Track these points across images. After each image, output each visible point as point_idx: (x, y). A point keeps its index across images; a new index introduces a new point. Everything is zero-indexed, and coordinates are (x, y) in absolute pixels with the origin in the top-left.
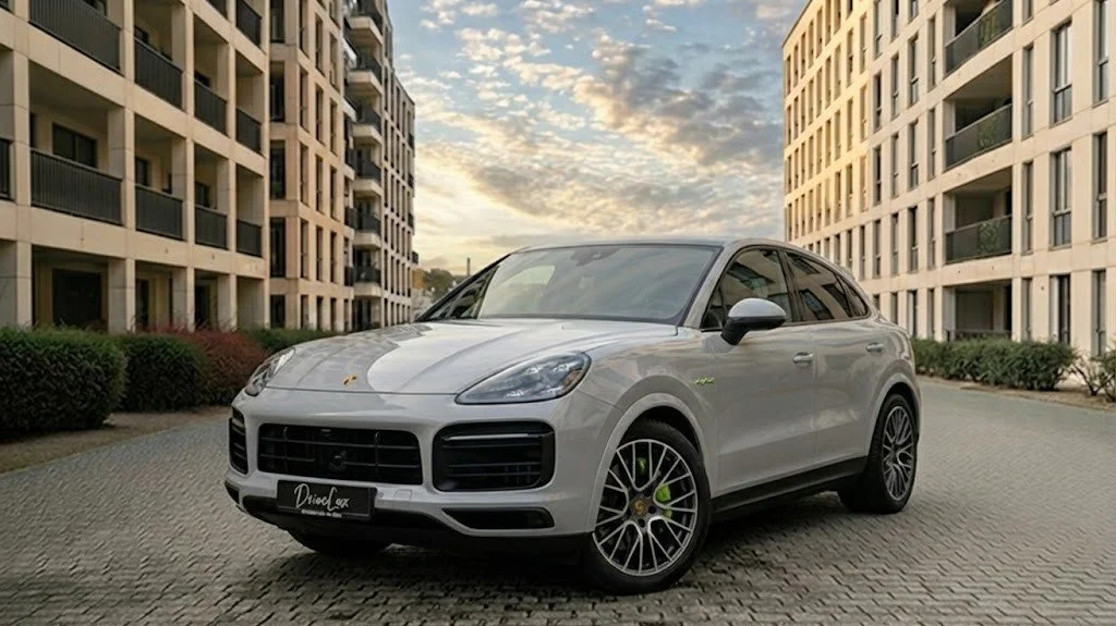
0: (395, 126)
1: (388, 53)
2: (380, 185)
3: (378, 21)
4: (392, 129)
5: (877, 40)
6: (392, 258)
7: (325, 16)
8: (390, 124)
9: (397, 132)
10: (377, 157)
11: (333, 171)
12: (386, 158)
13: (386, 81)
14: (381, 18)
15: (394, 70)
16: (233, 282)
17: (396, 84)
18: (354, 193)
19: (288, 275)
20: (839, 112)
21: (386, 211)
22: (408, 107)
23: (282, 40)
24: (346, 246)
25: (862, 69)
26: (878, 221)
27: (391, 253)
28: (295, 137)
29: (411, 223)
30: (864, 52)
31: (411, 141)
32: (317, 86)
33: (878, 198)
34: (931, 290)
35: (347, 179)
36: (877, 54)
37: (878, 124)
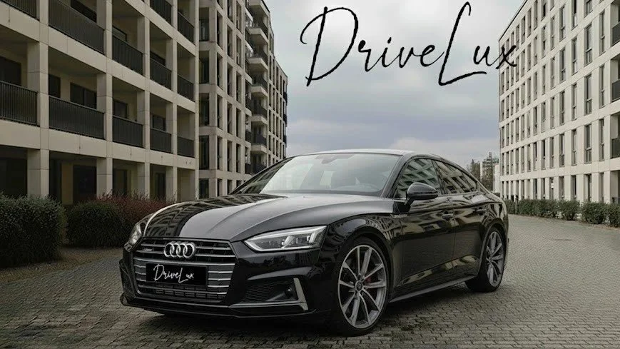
0: (275, 88)
1: (272, 49)
2: (266, 119)
3: (266, 31)
4: (274, 89)
5: (562, 29)
6: (274, 159)
7: (233, 26)
8: (273, 86)
9: (276, 91)
10: (265, 104)
11: (238, 111)
12: (270, 105)
13: (270, 63)
14: (267, 29)
15: (274, 57)
16: (175, 171)
17: (276, 64)
18: (252, 123)
19: (210, 168)
20: (536, 74)
21: (271, 134)
22: (283, 78)
23: (207, 39)
24: (246, 152)
25: (552, 48)
26: (562, 135)
27: (273, 156)
28: (215, 92)
29: (285, 140)
30: (553, 38)
31: (285, 96)
32: (228, 64)
33: (562, 121)
34: (602, 174)
35: (247, 116)
36: (562, 37)
37: (562, 79)
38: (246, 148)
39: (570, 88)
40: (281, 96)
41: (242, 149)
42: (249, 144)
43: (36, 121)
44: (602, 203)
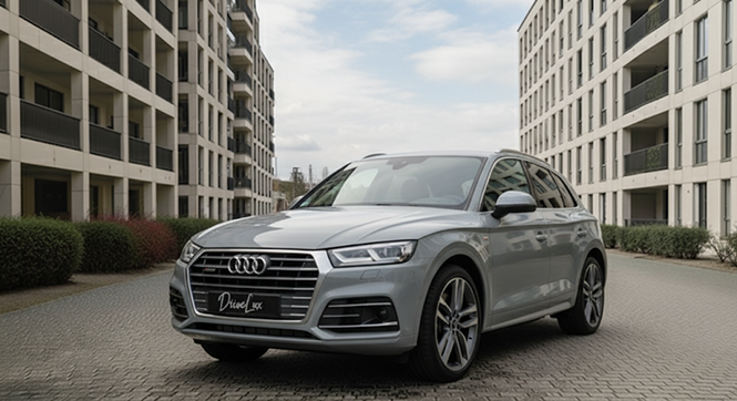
0: (261, 84)
1: (257, 37)
2: (251, 123)
3: (250, 15)
4: (259, 86)
5: (579, 28)
6: (259, 171)
7: (215, 12)
8: (258, 83)
9: (262, 88)
11: (220, 114)
12: (255, 106)
13: (255, 54)
14: (252, 13)
15: (260, 47)
16: (154, 187)
17: (261, 56)
18: (234, 128)
19: (190, 182)
20: (554, 75)
21: (255, 140)
22: (270, 72)
23: (186, 28)
24: (228, 164)
25: (570, 47)
26: (580, 148)
27: (258, 168)
28: (196, 92)
29: (271, 148)
30: (571, 35)
31: (272, 94)
32: (209, 58)
33: (580, 132)
34: (615, 193)
35: (229, 120)
36: (580, 36)
37: (580, 83)
38: (229, 159)
39: (587, 94)
40: (267, 94)
41: (224, 160)
42: (231, 154)
43: (5, 128)
44: (615, 227)
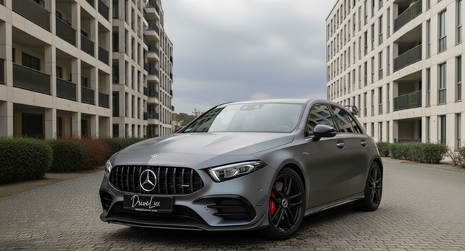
0: (164, 53)
1: (162, 23)
2: (159, 78)
3: (158, 10)
5: (366, 18)
6: (163, 108)
7: (135, 7)
9: (165, 55)
10: (157, 67)
11: (139, 72)
12: (161, 67)
13: (161, 34)
14: (159, 8)
15: (164, 30)
16: (97, 118)
17: (165, 35)
18: (148, 81)
19: (120, 115)
20: (349, 48)
21: (161, 89)
22: (170, 45)
23: (117, 18)
24: (144, 104)
25: (360, 30)
26: (366, 93)
27: (163, 106)
28: (123, 58)
29: (171, 94)
30: (360, 22)
31: (171, 59)
32: (132, 37)
33: (366, 84)
34: (388, 122)
35: (144, 76)
36: (365, 23)
37: (366, 53)
38: (144, 101)
39: (371, 59)
40: (168, 59)
41: (142, 101)
42: (146, 98)
43: (3, 81)
44: (388, 143)
